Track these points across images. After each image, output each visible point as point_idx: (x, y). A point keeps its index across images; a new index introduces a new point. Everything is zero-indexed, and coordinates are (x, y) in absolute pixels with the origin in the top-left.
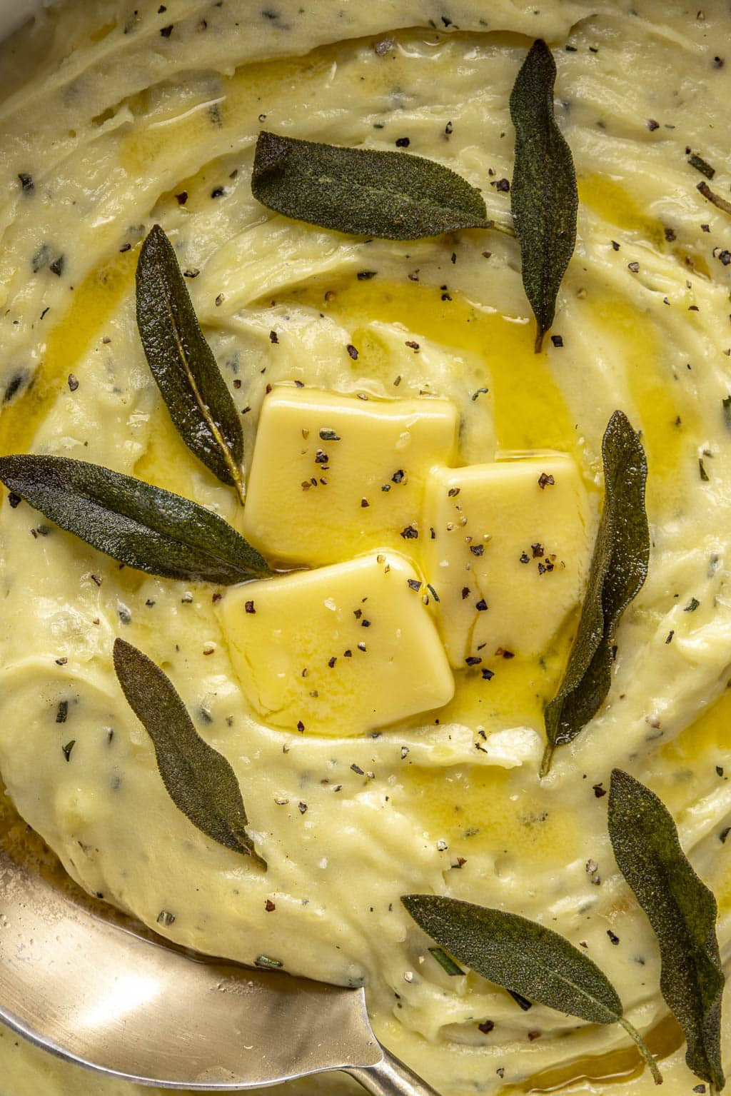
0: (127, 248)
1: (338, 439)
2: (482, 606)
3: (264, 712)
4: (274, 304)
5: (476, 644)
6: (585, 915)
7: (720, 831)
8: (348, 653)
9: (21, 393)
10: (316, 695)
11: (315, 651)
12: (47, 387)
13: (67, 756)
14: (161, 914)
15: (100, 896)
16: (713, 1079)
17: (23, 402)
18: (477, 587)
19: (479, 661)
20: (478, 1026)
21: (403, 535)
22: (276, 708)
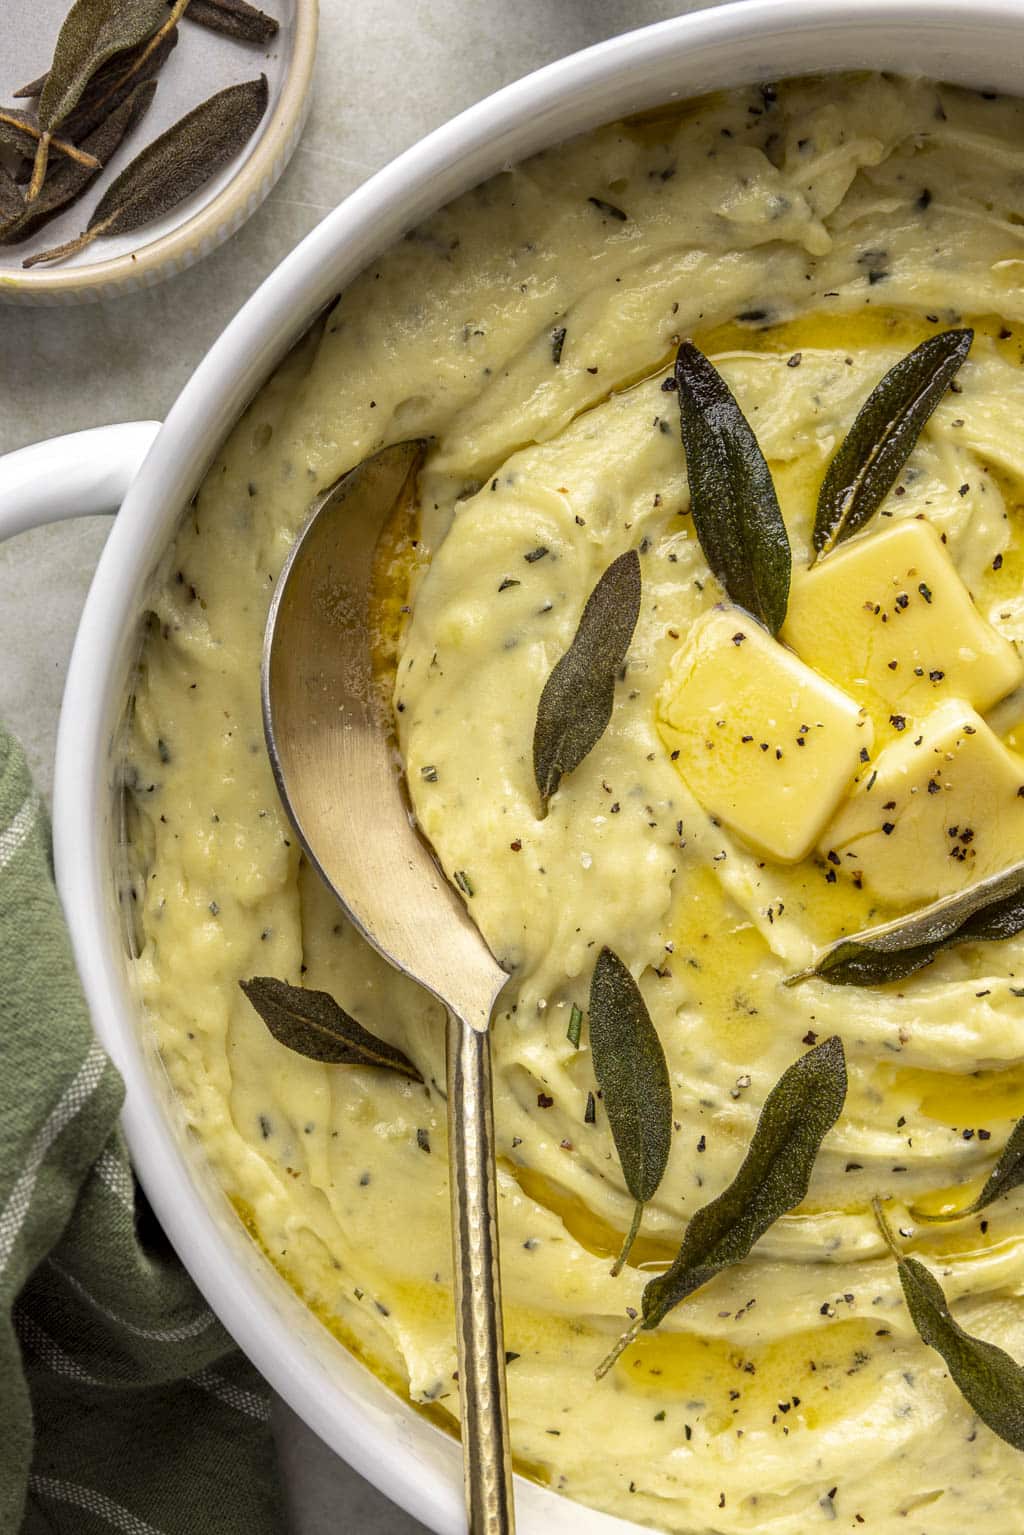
0: (933, 320)
1: (930, 602)
2: (888, 828)
3: (664, 715)
4: (986, 470)
5: (851, 849)
6: (702, 1108)
7: (854, 1162)
8: (765, 747)
9: (754, 326)
10: (711, 746)
11: (746, 718)
12: (773, 344)
13: (502, 588)
14: (429, 768)
15: (401, 708)
16: (649, 1317)
17: (746, 333)
18: (901, 812)
19: (838, 862)
20: (540, 1093)
21: (892, 718)
22: (673, 722)
